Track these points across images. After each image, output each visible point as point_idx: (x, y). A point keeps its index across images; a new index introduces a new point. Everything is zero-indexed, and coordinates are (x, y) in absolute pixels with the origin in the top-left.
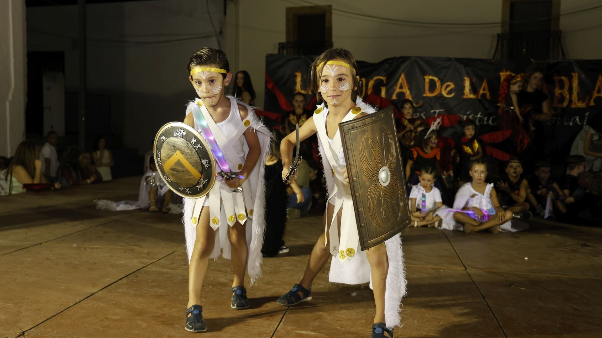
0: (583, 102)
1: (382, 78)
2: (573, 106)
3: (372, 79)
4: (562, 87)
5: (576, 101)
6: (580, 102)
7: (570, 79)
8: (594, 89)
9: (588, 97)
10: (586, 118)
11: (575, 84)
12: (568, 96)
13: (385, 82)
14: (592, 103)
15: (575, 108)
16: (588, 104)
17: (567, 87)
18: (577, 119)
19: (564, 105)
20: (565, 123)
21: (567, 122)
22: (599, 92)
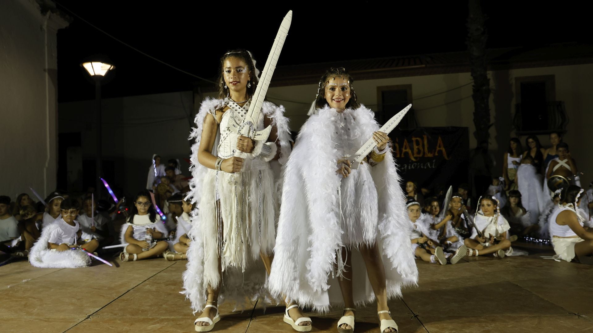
0: (431, 153)
2: (426, 156)
5: (427, 153)
7: (423, 139)
8: (437, 145)
9: (434, 150)
10: (434, 163)
11: (426, 142)
12: (422, 150)
14: (436, 154)
16: (434, 155)
17: (421, 144)
18: (429, 165)
19: (421, 155)
20: (422, 167)
21: (423, 166)
22: (440, 147)
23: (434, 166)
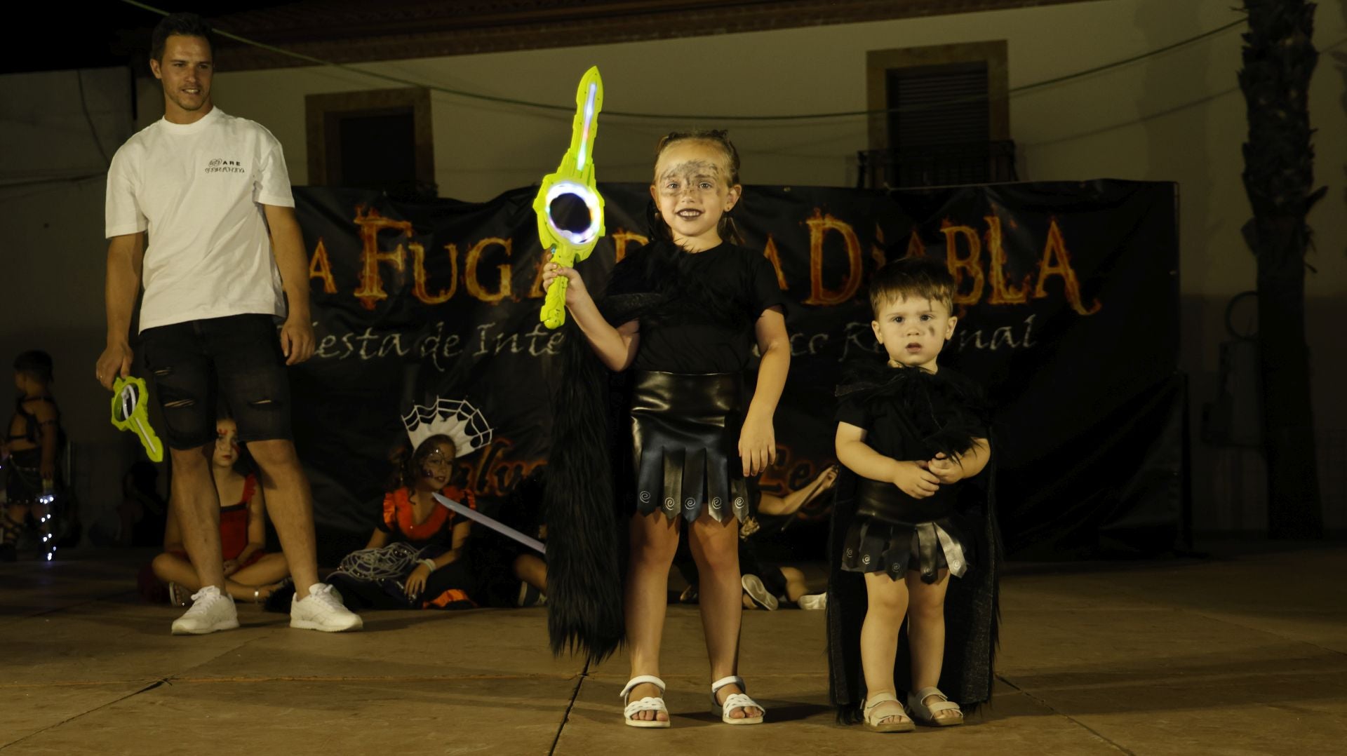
0: (1019, 288)
1: (501, 242)
2: (995, 301)
3: (474, 244)
4: (963, 252)
5: (1002, 287)
6: (1011, 290)
7: (983, 230)
8: (1041, 257)
9: (1028, 277)
10: (1029, 329)
11: (996, 245)
12: (981, 276)
13: (509, 252)
14: (1040, 293)
15: (1000, 306)
16: (1029, 296)
17: (975, 253)
18: (1008, 334)
19: (973, 299)
20: (978, 344)
21: (982, 343)
22: (1053, 263)
23: (1030, 341)
